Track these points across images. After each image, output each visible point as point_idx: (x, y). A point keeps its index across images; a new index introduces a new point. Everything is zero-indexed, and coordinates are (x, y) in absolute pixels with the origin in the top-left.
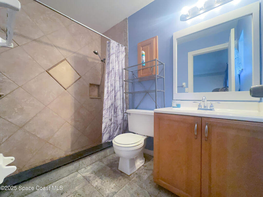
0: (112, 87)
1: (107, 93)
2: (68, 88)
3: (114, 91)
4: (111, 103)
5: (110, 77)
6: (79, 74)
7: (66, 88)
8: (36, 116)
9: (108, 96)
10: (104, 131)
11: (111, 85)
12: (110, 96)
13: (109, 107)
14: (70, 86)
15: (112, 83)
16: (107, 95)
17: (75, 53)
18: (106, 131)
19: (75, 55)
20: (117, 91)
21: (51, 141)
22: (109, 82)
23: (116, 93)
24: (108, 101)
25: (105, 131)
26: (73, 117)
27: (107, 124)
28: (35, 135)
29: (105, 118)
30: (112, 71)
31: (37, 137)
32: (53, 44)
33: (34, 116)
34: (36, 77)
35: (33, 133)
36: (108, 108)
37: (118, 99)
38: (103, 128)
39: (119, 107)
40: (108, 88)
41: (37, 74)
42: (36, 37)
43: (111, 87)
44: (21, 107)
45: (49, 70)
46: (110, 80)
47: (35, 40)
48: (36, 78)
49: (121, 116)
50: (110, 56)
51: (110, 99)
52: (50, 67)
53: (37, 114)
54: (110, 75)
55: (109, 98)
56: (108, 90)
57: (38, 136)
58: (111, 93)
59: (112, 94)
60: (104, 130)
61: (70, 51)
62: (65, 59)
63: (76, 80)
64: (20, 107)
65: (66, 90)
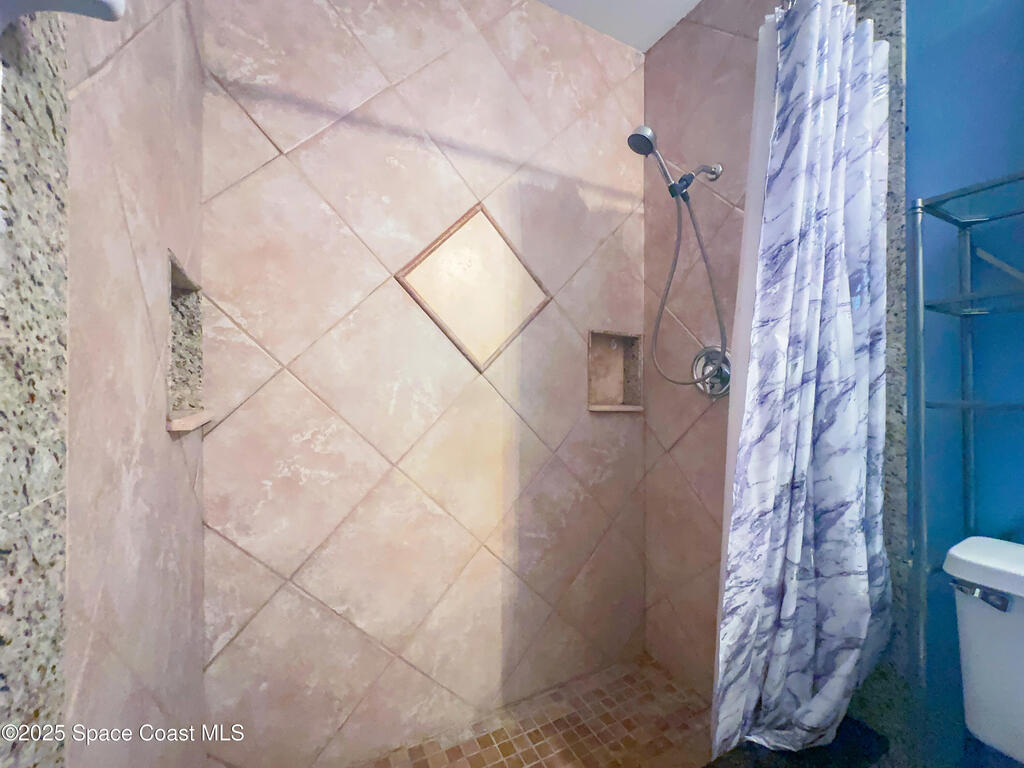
0: (800, 360)
1: (763, 400)
2: (491, 361)
3: (811, 387)
4: (788, 480)
5: (791, 280)
6: (544, 283)
7: (481, 360)
8: (350, 517)
9: (769, 428)
10: (727, 672)
11: (794, 341)
12: (778, 429)
13: (770, 504)
14: (499, 353)
15: (803, 329)
16: (757, 418)
17: (521, 167)
18: (741, 674)
19: (524, 178)
20: (838, 389)
21: (414, 651)
22: (776, 320)
23: (835, 403)
24: (765, 461)
25: (731, 675)
26: (513, 522)
27: (750, 623)
28: (346, 621)
29: (742, 585)
30: (812, 236)
31: (356, 628)
32: (427, 131)
33: (345, 518)
34: (352, 311)
35: (340, 609)
36: (763, 514)
37: (844, 451)
38: (723, 654)
39: (853, 515)
40: (768, 364)
41: (356, 297)
42: (353, 103)
43: (795, 357)
44: (289, 474)
45: (409, 272)
46: (787, 306)
47: (349, 118)
48: (351, 317)
49: (865, 585)
50: (801, 118)
51: (784, 447)
52: (412, 258)
53: (354, 509)
54: (792, 265)
55: (775, 437)
56: (763, 383)
57: (360, 624)
58: (791, 406)
59: (796, 408)
60: (728, 662)
61: (500, 160)
62: (478, 208)
63: (527, 314)
64: (286, 470)
65: (481, 372)
